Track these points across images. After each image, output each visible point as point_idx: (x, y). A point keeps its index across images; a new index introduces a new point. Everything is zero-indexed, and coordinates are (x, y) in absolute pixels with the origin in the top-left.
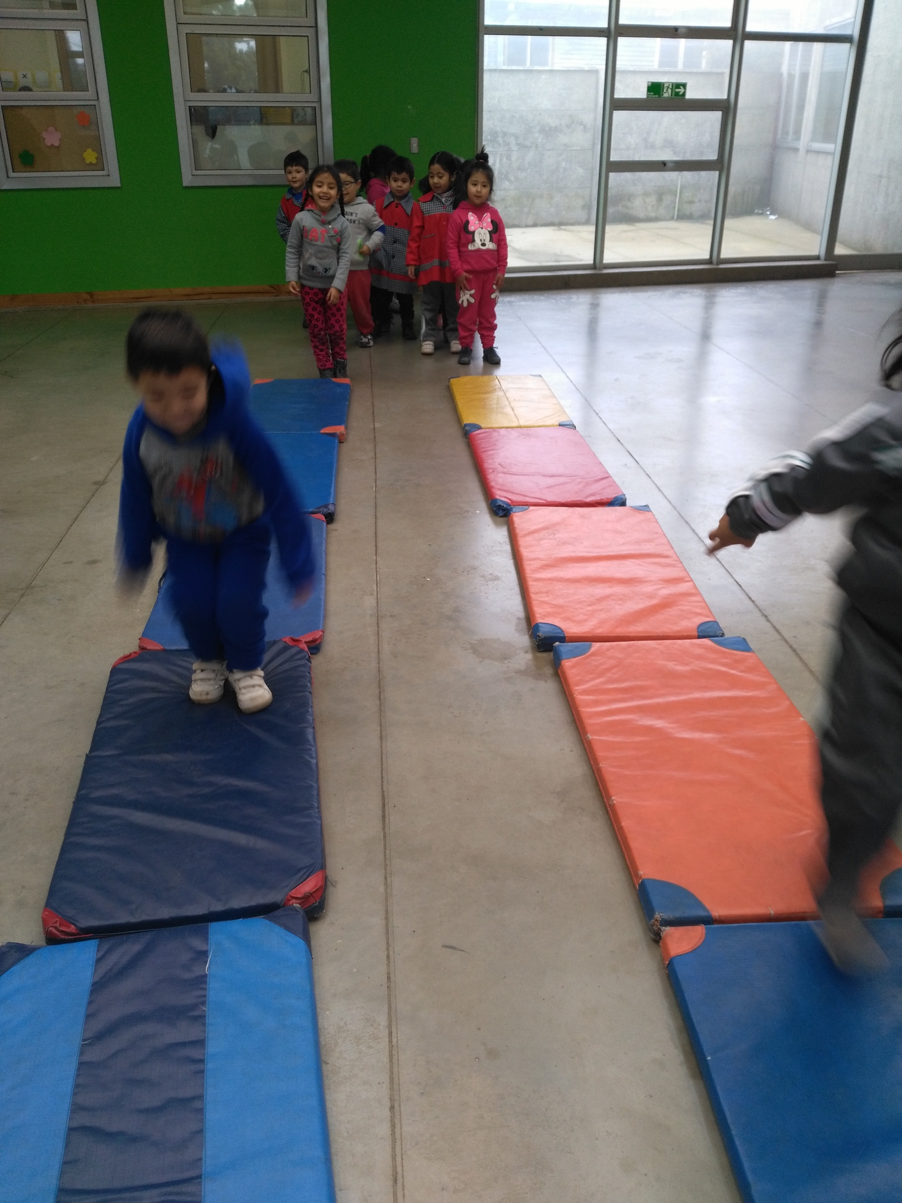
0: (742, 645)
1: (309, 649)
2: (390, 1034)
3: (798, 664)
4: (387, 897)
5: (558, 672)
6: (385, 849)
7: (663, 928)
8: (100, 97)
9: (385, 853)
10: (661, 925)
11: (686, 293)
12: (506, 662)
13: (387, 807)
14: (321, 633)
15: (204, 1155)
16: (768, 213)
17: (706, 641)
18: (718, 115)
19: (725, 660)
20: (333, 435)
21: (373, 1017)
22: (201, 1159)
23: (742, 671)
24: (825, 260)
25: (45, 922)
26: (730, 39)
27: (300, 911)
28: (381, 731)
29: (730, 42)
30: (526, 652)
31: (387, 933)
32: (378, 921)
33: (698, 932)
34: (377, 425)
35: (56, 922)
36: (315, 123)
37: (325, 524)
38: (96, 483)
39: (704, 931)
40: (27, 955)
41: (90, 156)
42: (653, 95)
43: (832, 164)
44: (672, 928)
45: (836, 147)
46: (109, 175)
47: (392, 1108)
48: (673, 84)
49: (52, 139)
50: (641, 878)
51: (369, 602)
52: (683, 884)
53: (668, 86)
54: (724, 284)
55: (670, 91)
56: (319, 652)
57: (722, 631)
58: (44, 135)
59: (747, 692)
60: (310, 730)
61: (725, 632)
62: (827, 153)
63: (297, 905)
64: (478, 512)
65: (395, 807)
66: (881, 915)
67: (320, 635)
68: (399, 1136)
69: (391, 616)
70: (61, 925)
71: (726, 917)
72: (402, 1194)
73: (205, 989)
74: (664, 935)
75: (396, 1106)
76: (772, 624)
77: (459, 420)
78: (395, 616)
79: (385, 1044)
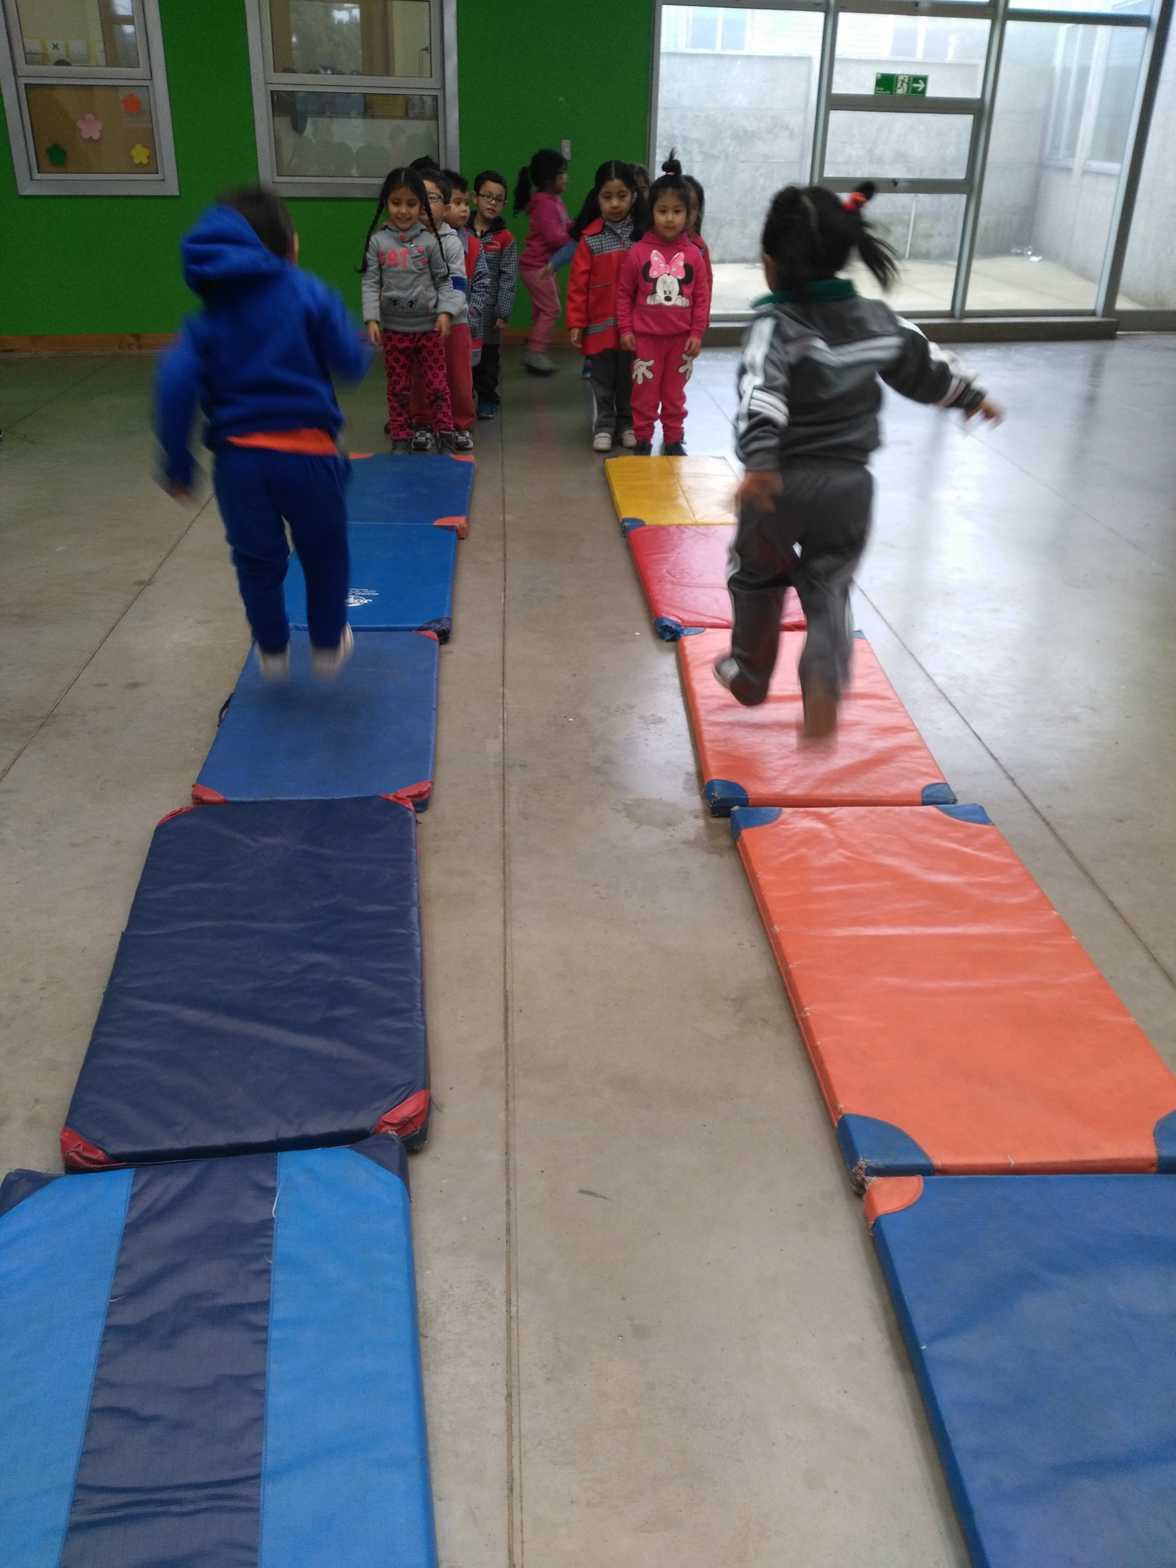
0: (978, 815)
1: (414, 805)
2: (509, 1302)
3: (1051, 841)
4: (508, 1126)
5: (736, 845)
6: (507, 1064)
7: (868, 1178)
8: (154, 77)
9: (507, 1069)
10: (867, 1175)
12: (670, 829)
13: (510, 1012)
14: (429, 785)
15: (264, 1449)
16: (1030, 253)
17: (931, 809)
18: (968, 120)
19: (955, 835)
20: (451, 529)
21: (487, 1280)
22: (260, 1454)
23: (977, 849)
24: (1103, 316)
25: (64, 1146)
26: (987, 18)
27: (397, 1141)
28: (505, 914)
29: (987, 23)
30: (697, 817)
31: (507, 1172)
32: (495, 1156)
33: (914, 1185)
34: (508, 517)
35: (79, 1146)
36: (436, 117)
37: (437, 644)
38: (140, 583)
39: (922, 1184)
40: (42, 1186)
41: (140, 154)
42: (884, 90)
43: (1116, 190)
44: (880, 1178)
45: (1122, 168)
46: (163, 180)
47: (509, 1396)
48: (910, 77)
49: (90, 129)
50: (841, 1113)
51: (493, 746)
52: (895, 1122)
53: (903, 79)
54: (969, 345)
55: (905, 85)
56: (426, 809)
57: (954, 796)
58: (80, 124)
59: (983, 877)
60: (415, 910)
61: (958, 798)
62: (1109, 175)
63: (392, 1133)
64: (638, 634)
65: (521, 1011)
66: (1154, 1169)
67: (428, 787)
68: (518, 1433)
69: (521, 766)
70: (84, 1149)
71: (951, 1166)
72: (519, 1507)
73: (271, 1237)
74: (869, 1186)
75: (514, 1394)
76: (1020, 789)
77: (615, 513)
78: (525, 766)
79: (501, 1315)
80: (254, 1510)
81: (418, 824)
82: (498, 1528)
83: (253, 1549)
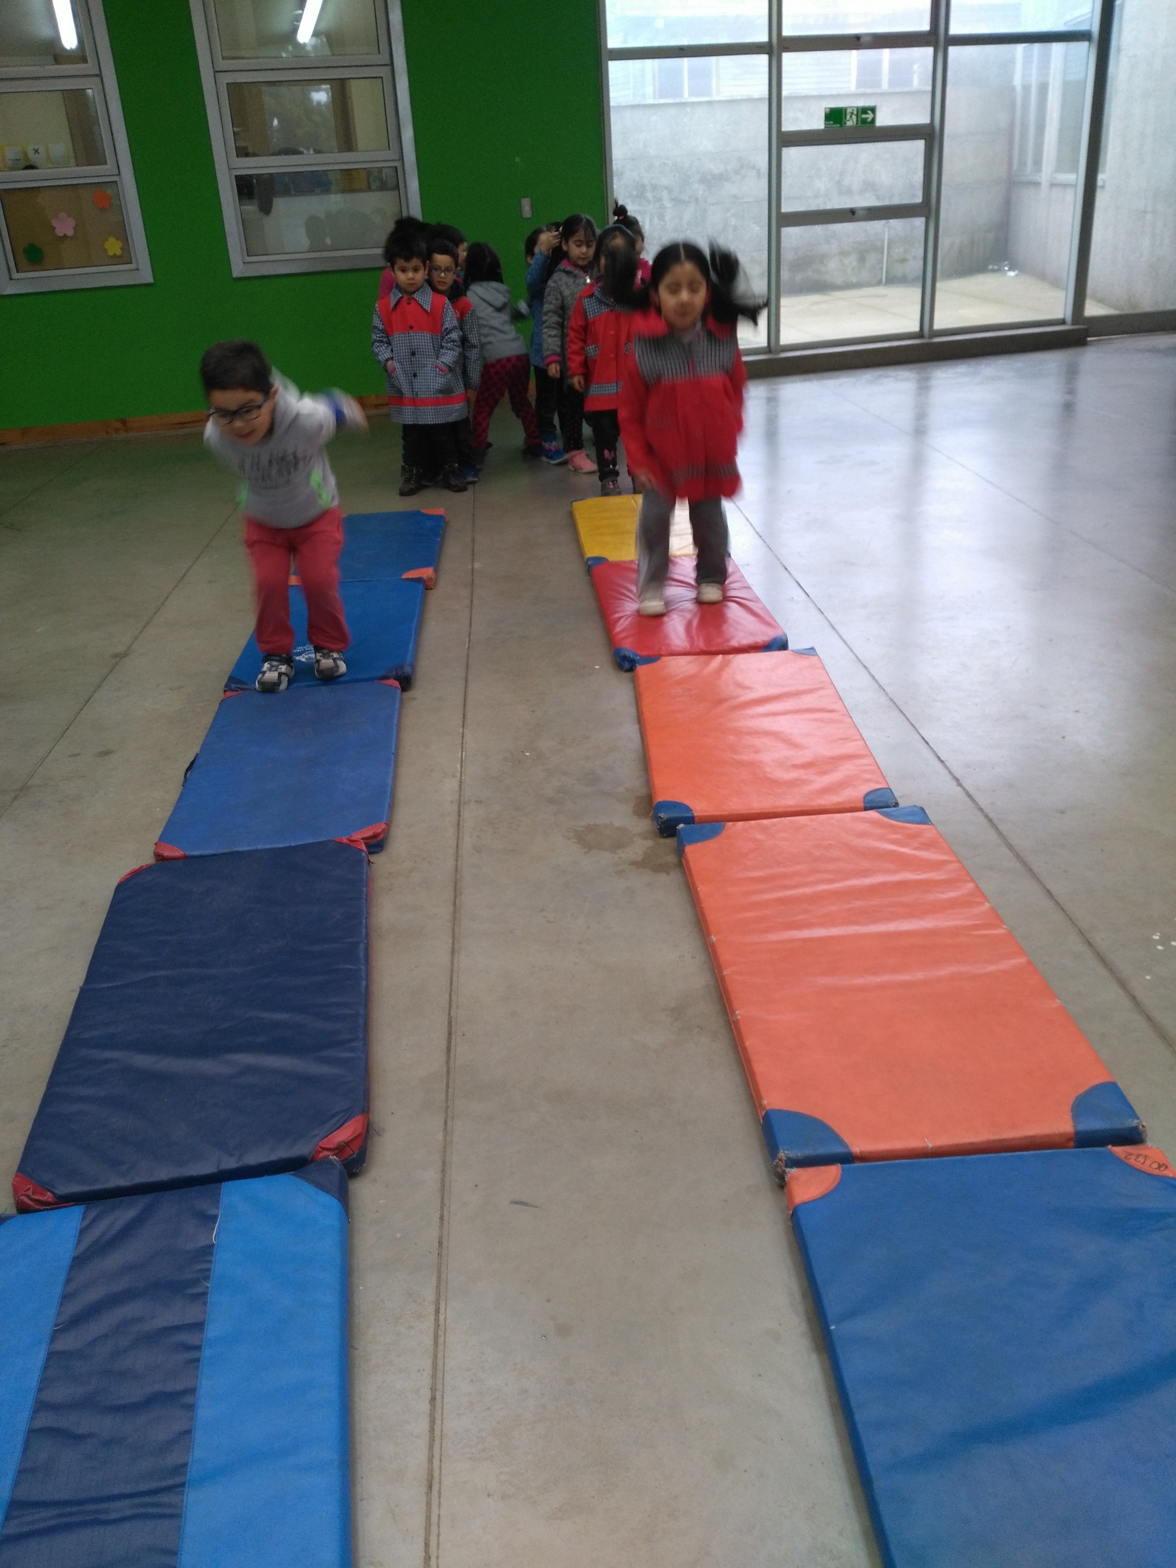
0: (920, 816)
1: (368, 846)
2: (437, 1311)
3: (992, 836)
4: (446, 1146)
5: (681, 862)
6: (448, 1086)
7: (788, 1170)
8: (121, 172)
9: (447, 1091)
10: (787, 1166)
11: (888, 377)
12: (619, 851)
13: (453, 1037)
14: (384, 826)
15: (190, 1460)
16: (1006, 268)
17: (873, 814)
18: (919, 145)
19: (894, 836)
20: (419, 580)
21: (417, 1291)
22: (186, 1464)
23: (916, 849)
24: (1073, 324)
25: (16, 1189)
26: (930, 46)
27: (337, 1164)
28: (453, 944)
29: (930, 50)
30: (646, 838)
31: (443, 1189)
32: (431, 1175)
33: (832, 1174)
34: (477, 565)
35: (29, 1189)
36: (397, 187)
37: (399, 691)
38: (115, 656)
39: (840, 1172)
41: (113, 247)
42: (834, 124)
44: (800, 1169)
45: (1078, 177)
46: (138, 269)
47: (433, 1399)
48: (858, 109)
49: (64, 227)
50: (765, 1109)
51: (451, 785)
52: (817, 1114)
53: (851, 111)
54: (940, 363)
55: (854, 117)
56: (381, 850)
57: (896, 799)
58: (54, 223)
59: (919, 875)
60: (362, 946)
61: (899, 801)
62: (1065, 186)
63: (332, 1157)
64: (597, 667)
65: (464, 1035)
66: (1072, 1144)
67: (383, 828)
68: (439, 1433)
69: (477, 802)
70: (33, 1194)
71: (870, 1153)
72: (437, 1503)
73: (210, 1262)
74: (788, 1178)
75: (438, 1397)
76: (964, 789)
77: (581, 554)
78: (481, 802)
79: (430, 1322)
80: (176, 1516)
81: (371, 864)
82: (417, 1522)
83: (173, 1553)
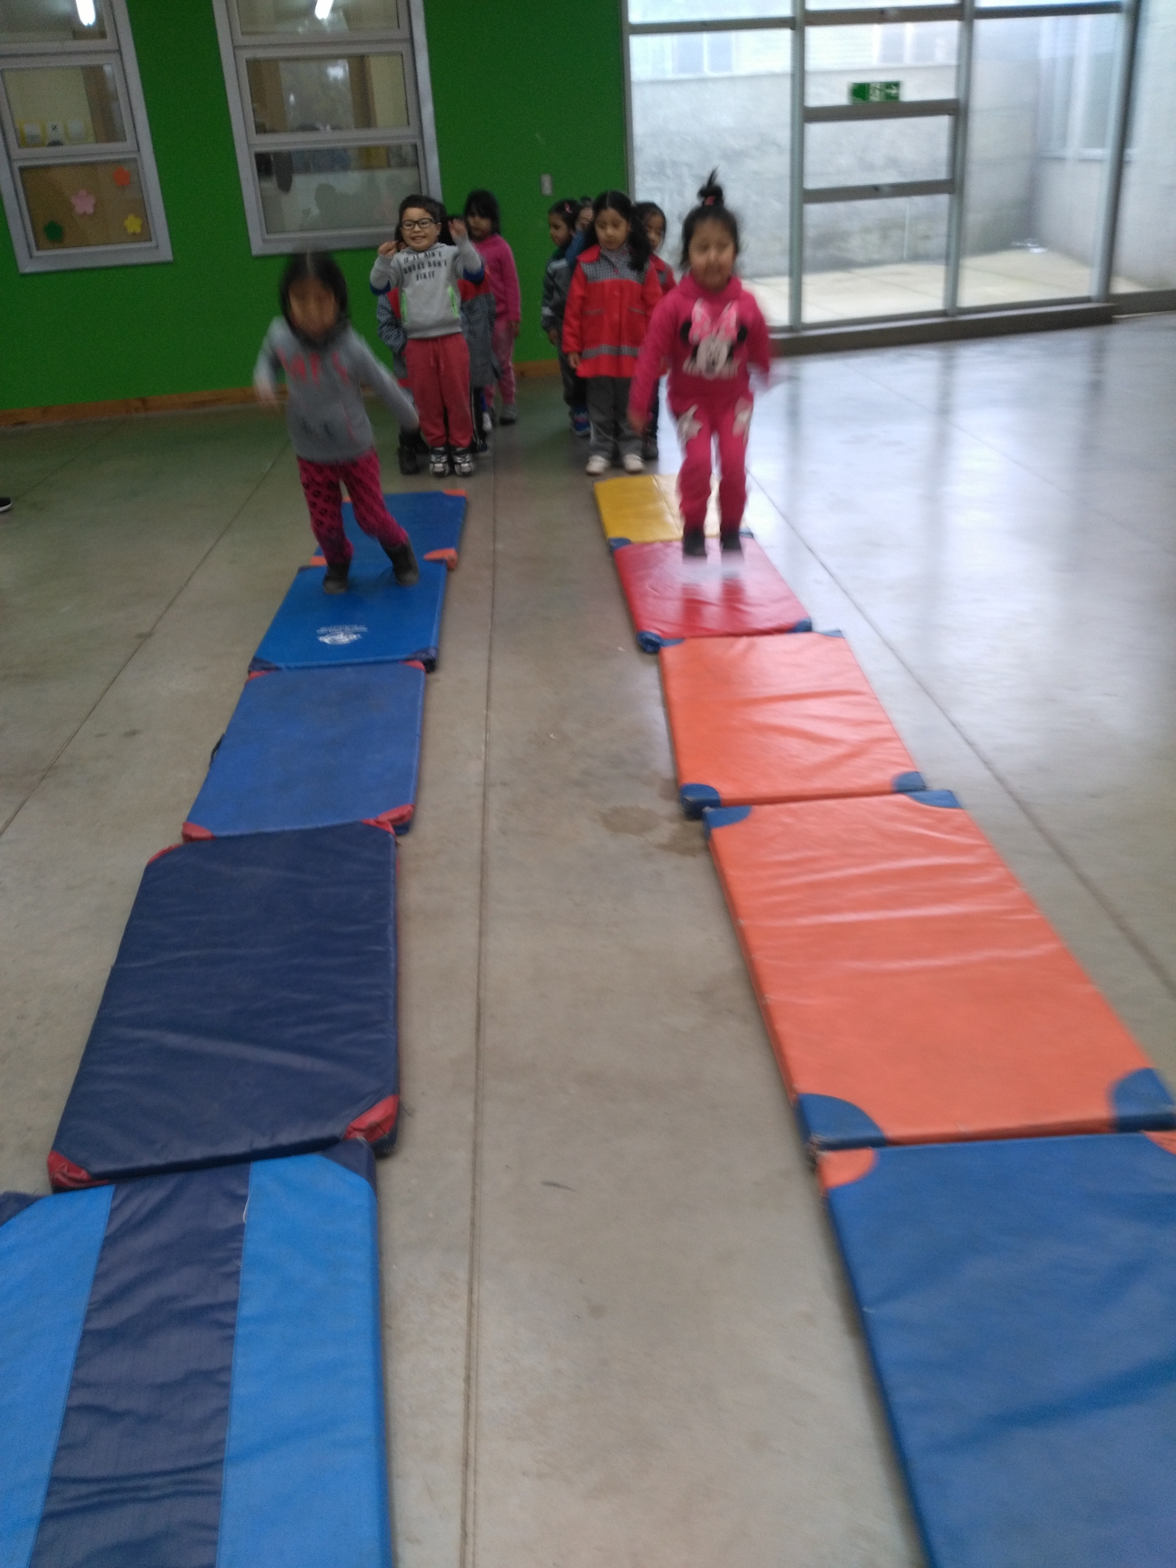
0: (949, 800)
1: (395, 828)
2: (471, 1291)
3: (1023, 820)
4: (477, 1127)
5: (708, 844)
6: (477, 1067)
7: (820, 1153)
8: (141, 149)
9: (477, 1073)
10: (820, 1150)
11: (911, 355)
12: (645, 834)
13: (483, 1018)
15: (227, 1437)
16: (1030, 245)
17: (902, 798)
18: (943, 122)
19: (925, 820)
20: (440, 562)
21: (450, 1271)
22: (223, 1442)
23: (947, 833)
24: (1100, 302)
25: (51, 1167)
26: (956, 19)
27: (366, 1146)
28: (481, 926)
29: (957, 25)
31: (474, 1170)
32: (462, 1157)
33: (864, 1158)
34: (500, 546)
35: (64, 1167)
36: (417, 164)
37: (423, 673)
38: (139, 636)
39: (874, 1156)
40: (28, 1206)
41: (133, 224)
42: (859, 99)
44: (832, 1152)
45: (1105, 152)
46: (158, 247)
47: (468, 1379)
48: (882, 84)
49: (84, 205)
50: (797, 1093)
51: (475, 768)
52: (850, 1098)
53: (876, 86)
54: (965, 342)
55: (878, 93)
56: (408, 832)
57: (926, 783)
58: (74, 200)
59: (952, 859)
60: (390, 928)
61: (929, 785)
62: (1099, 161)
63: (360, 1137)
64: (621, 648)
65: (493, 1016)
67: (409, 810)
68: (474, 1412)
69: (503, 784)
70: (69, 1170)
71: (904, 1137)
72: (473, 1481)
73: (241, 1241)
74: (821, 1161)
75: (473, 1375)
76: (996, 773)
77: (604, 535)
78: (507, 784)
79: (463, 1303)
80: (215, 1493)
81: (398, 846)
82: (453, 1500)
83: (214, 1528)
